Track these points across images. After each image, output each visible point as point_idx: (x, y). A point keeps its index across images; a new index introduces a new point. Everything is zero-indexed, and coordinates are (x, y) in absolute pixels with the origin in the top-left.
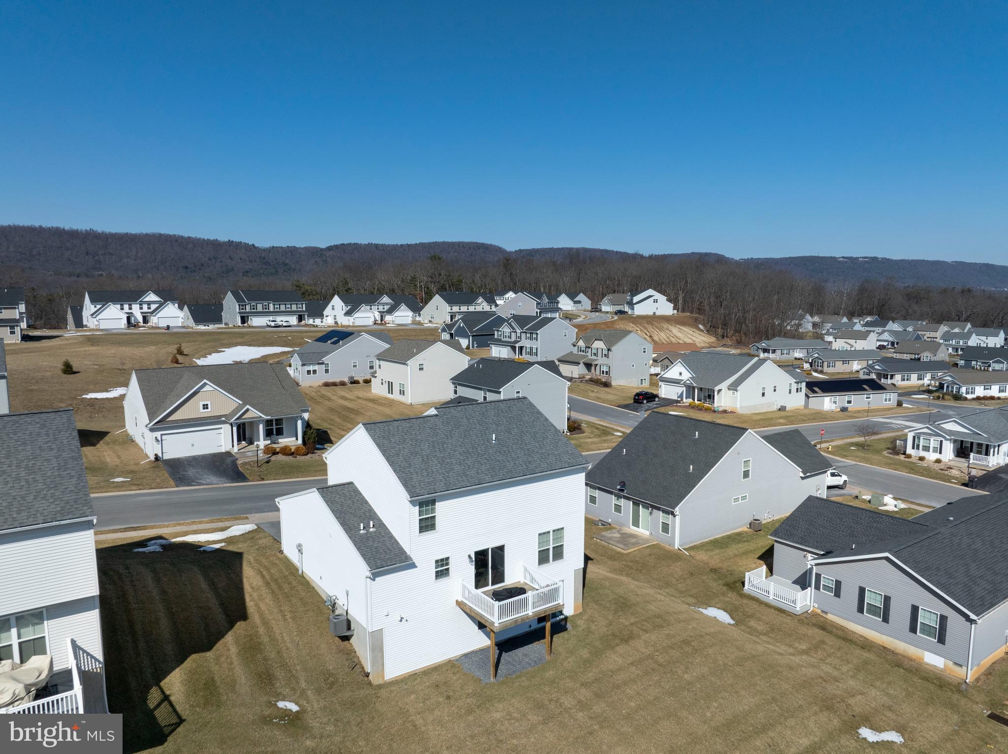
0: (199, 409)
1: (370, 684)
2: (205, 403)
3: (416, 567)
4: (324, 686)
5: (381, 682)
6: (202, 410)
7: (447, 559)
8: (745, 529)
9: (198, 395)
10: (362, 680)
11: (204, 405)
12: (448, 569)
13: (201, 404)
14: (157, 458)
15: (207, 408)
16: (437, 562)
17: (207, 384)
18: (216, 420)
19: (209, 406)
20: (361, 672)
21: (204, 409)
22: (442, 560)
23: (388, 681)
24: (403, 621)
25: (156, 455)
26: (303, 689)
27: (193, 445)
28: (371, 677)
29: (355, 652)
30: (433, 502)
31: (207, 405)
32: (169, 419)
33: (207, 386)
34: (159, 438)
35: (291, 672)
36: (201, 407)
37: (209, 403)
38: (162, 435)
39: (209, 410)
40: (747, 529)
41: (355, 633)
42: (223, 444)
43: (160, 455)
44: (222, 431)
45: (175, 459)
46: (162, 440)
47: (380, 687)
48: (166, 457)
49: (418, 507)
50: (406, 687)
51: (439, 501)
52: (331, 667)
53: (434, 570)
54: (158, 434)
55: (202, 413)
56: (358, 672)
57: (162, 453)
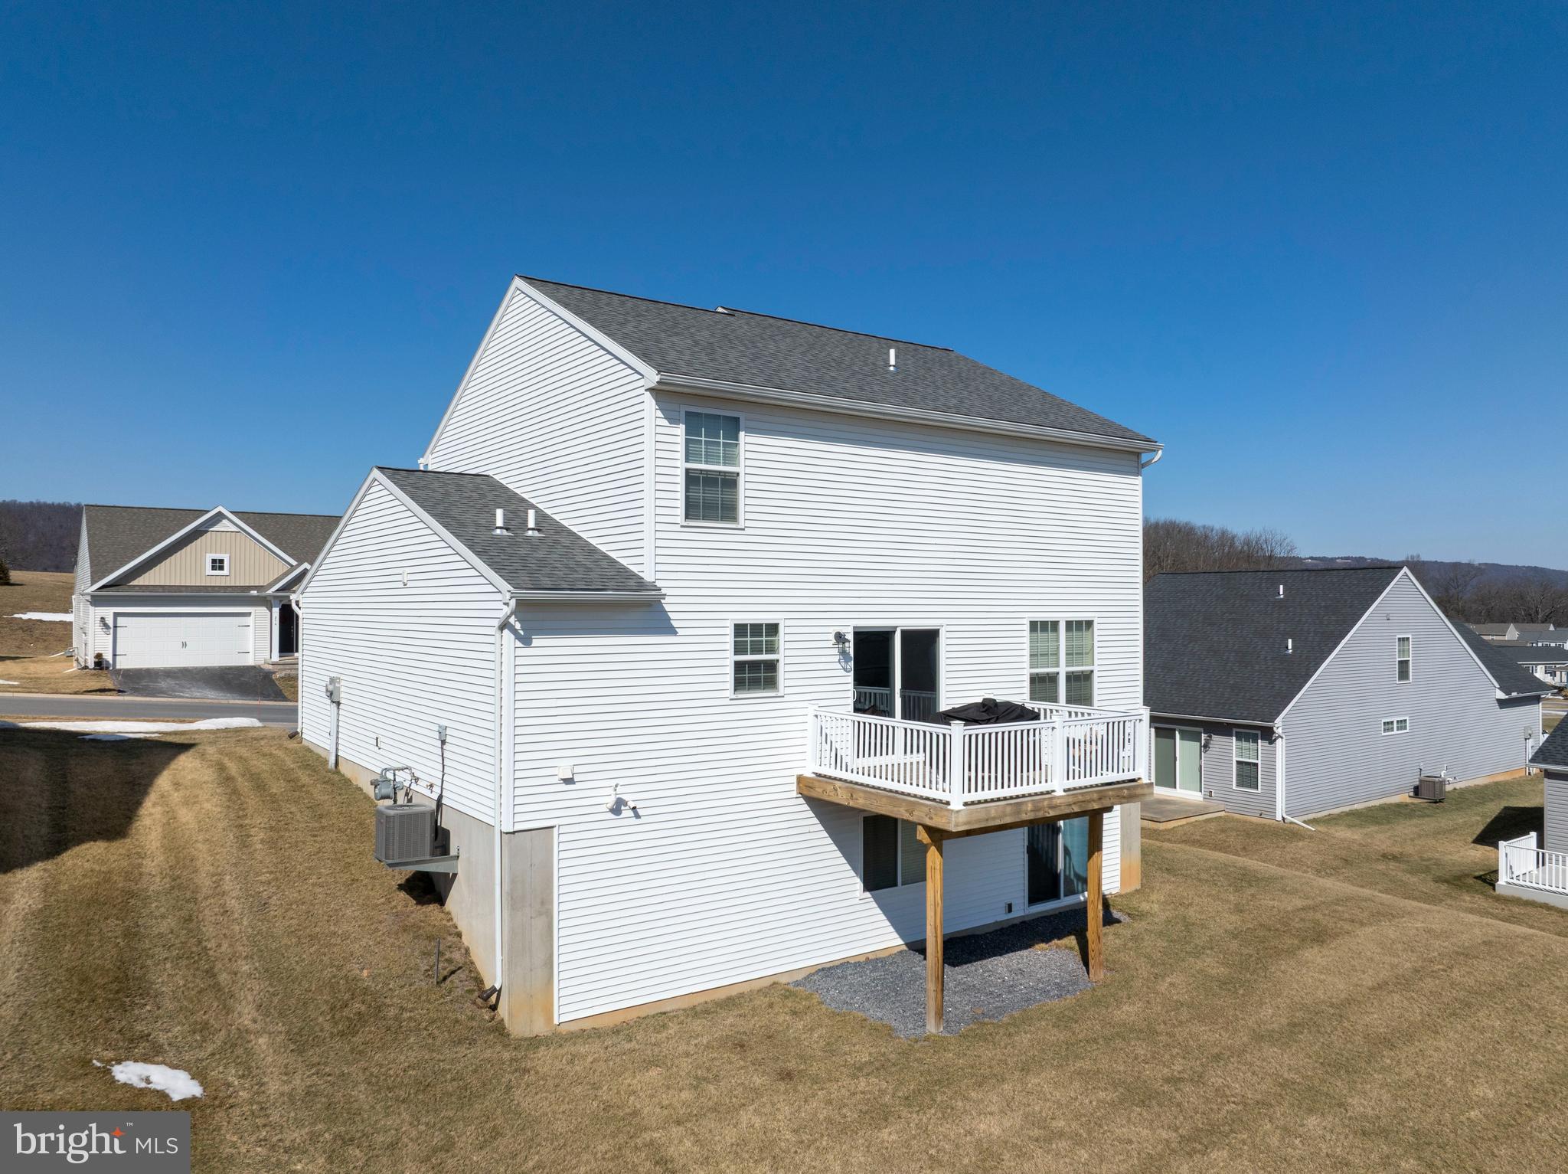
0: (202, 567)
1: (500, 1030)
2: (218, 556)
3: (672, 631)
4: (327, 1026)
5: (539, 1028)
6: (209, 571)
7: (773, 629)
8: (1404, 798)
9: (204, 537)
10: (472, 1018)
11: (214, 561)
12: (772, 666)
13: (209, 557)
14: (100, 663)
15: (221, 568)
16: (740, 629)
17: (225, 517)
18: (238, 597)
19: (226, 565)
20: (470, 991)
21: (214, 568)
22: (756, 629)
23: (564, 1029)
24: (627, 813)
25: (99, 656)
26: (245, 1031)
27: (184, 645)
28: (503, 1011)
29: (459, 935)
30: (733, 427)
31: (221, 561)
32: (135, 583)
33: (225, 521)
34: (110, 622)
35: (214, 976)
36: (209, 565)
37: (226, 557)
38: (116, 615)
39: (226, 572)
40: (1409, 800)
41: (461, 867)
42: (251, 650)
43: (108, 657)
44: (250, 620)
45: (141, 670)
46: (115, 627)
47: (535, 1042)
48: (122, 664)
49: (682, 427)
50: (628, 1046)
51: (750, 430)
52: (365, 973)
53: (730, 658)
54: (108, 612)
55: (208, 576)
56: (458, 992)
57: (115, 655)
